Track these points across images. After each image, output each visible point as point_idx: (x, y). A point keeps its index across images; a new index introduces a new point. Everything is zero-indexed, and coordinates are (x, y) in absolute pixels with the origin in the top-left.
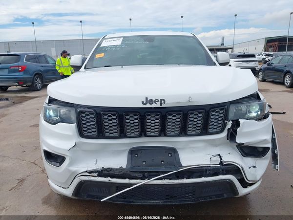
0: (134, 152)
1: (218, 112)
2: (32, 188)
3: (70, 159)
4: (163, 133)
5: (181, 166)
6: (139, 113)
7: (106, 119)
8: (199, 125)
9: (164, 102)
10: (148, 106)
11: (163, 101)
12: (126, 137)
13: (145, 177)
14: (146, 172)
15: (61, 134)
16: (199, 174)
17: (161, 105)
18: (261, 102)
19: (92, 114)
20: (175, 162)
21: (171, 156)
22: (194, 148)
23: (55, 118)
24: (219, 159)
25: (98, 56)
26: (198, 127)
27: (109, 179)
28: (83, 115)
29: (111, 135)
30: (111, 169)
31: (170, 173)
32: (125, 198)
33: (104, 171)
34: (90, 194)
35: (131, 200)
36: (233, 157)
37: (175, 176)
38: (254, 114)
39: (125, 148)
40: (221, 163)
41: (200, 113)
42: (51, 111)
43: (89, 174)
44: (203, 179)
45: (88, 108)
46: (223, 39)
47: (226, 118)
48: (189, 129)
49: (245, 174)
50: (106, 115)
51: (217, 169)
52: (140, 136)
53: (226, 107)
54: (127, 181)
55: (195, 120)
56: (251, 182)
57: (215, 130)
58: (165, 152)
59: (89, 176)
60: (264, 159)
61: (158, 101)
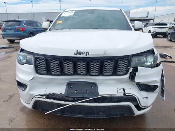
0: (70, 84)
1: (124, 61)
2: (16, 102)
3: (29, 87)
4: (88, 73)
5: (98, 95)
6: (73, 60)
7: (52, 63)
8: (111, 69)
9: (89, 54)
10: (78, 56)
11: (87, 53)
12: (65, 75)
13: (75, 100)
14: (75, 97)
15: (27, 71)
16: (109, 100)
17: (86, 56)
18: (155, 56)
19: (43, 59)
20: (95, 92)
21: (93, 88)
22: (108, 83)
23: (24, 61)
24: (123, 91)
25: (58, 22)
26: (110, 70)
27: (52, 100)
28: (38, 60)
29: (56, 73)
30: (54, 94)
31: (90, 99)
32: (63, 112)
33: (50, 95)
34: (43, 108)
35: (66, 114)
36: (132, 91)
37: (93, 101)
38: (149, 64)
39: (65, 82)
40: (124, 94)
41: (112, 62)
42: (21, 57)
43: (40, 97)
44: (111, 104)
45: (41, 56)
46: (148, 13)
47: (129, 65)
48: (105, 71)
49: (139, 102)
50: (52, 60)
51: (122, 98)
52: (74, 75)
53: (129, 58)
54: (62, 102)
55: (109, 66)
56: (144, 107)
57: (122, 73)
58: (90, 85)
59: (41, 98)
60: (154, 93)
61: (85, 53)
